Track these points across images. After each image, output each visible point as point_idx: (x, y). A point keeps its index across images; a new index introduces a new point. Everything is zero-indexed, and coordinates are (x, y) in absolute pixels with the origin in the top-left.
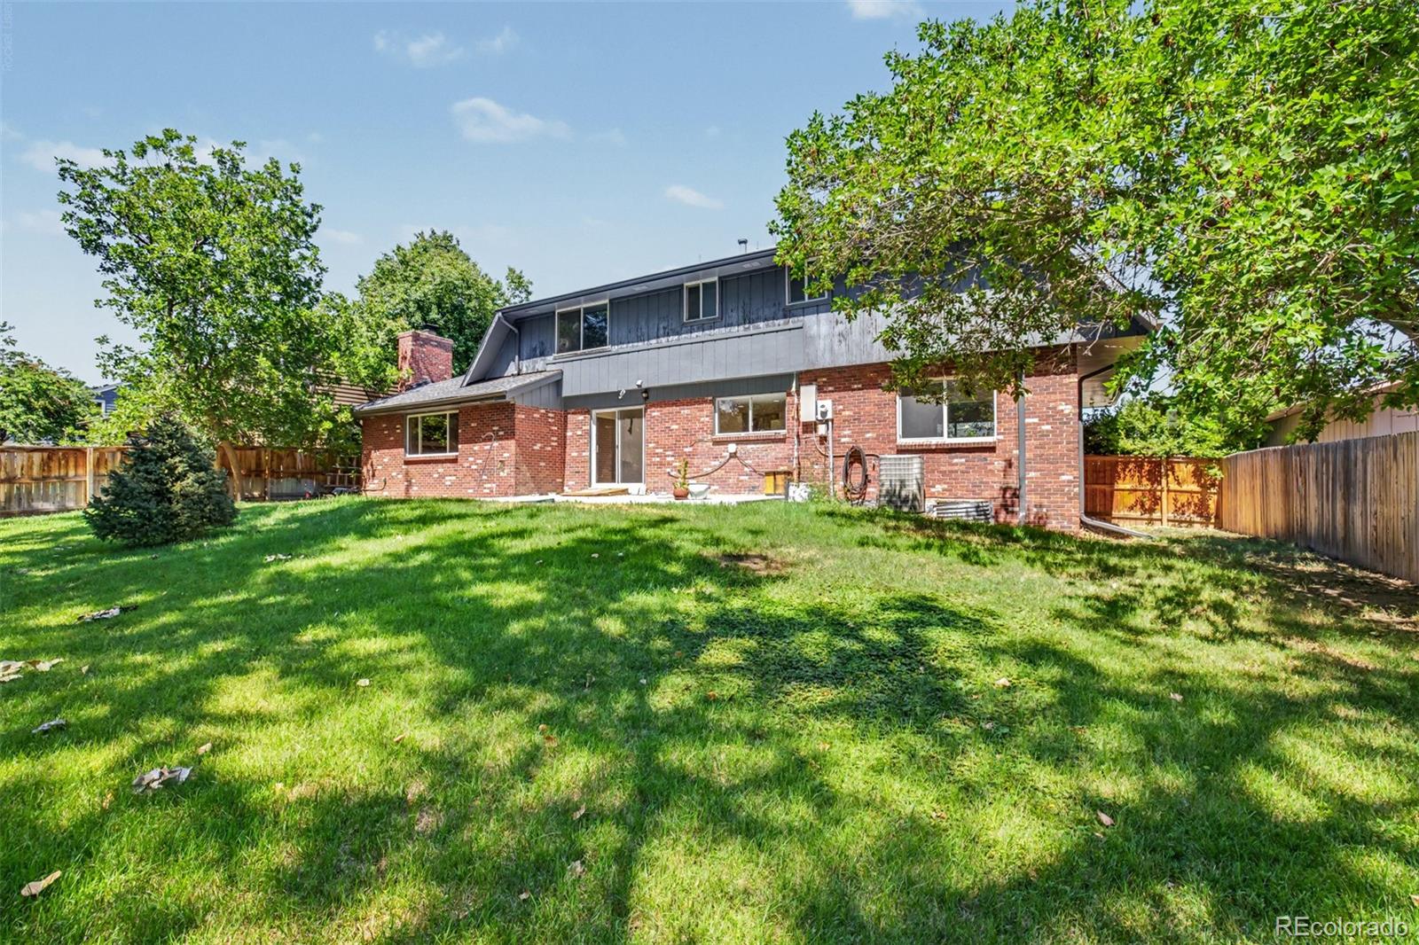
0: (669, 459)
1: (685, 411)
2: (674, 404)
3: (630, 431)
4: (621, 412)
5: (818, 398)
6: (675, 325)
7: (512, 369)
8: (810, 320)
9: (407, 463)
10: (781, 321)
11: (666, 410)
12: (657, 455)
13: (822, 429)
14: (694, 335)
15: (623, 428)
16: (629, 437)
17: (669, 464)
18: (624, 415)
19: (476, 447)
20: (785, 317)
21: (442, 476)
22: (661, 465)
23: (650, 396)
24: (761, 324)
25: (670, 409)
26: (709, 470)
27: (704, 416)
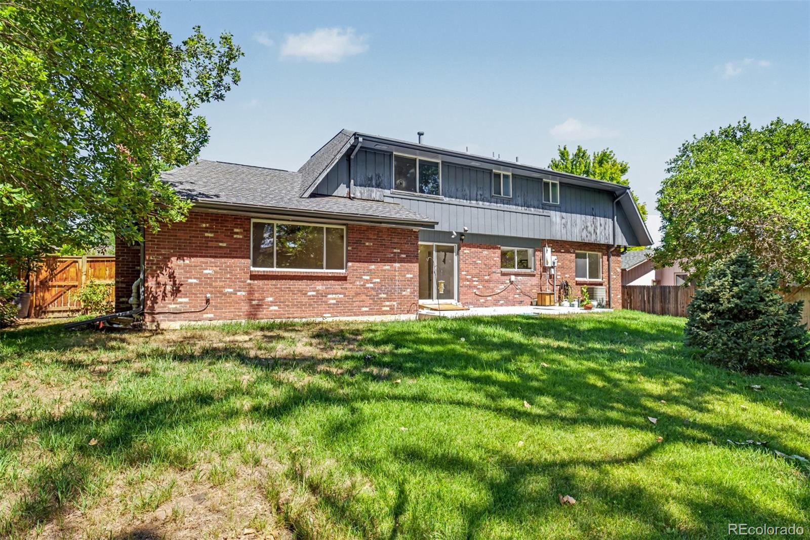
0: (475, 283)
1: (485, 252)
2: (478, 247)
3: (444, 261)
4: (437, 246)
5: (552, 255)
6: (487, 195)
7: (342, 190)
8: (552, 213)
9: (254, 277)
10: (541, 210)
11: (473, 250)
12: (467, 280)
13: (553, 271)
14: (499, 205)
15: (438, 257)
16: (443, 265)
17: (475, 287)
18: (439, 249)
19: (373, 267)
20: (543, 209)
21: (323, 295)
22: (470, 287)
23: (466, 239)
24: (532, 209)
25: (476, 250)
26: (499, 291)
27: (495, 256)
